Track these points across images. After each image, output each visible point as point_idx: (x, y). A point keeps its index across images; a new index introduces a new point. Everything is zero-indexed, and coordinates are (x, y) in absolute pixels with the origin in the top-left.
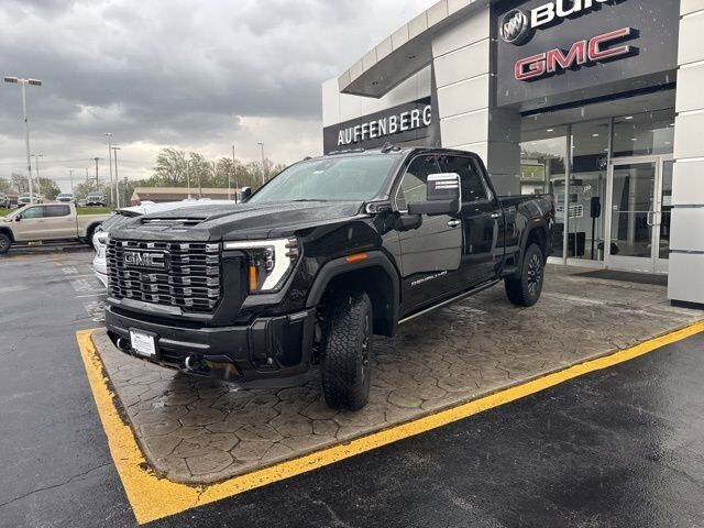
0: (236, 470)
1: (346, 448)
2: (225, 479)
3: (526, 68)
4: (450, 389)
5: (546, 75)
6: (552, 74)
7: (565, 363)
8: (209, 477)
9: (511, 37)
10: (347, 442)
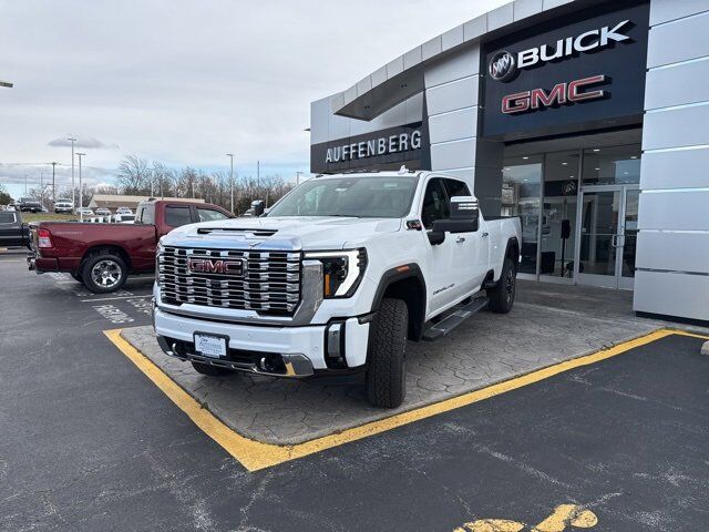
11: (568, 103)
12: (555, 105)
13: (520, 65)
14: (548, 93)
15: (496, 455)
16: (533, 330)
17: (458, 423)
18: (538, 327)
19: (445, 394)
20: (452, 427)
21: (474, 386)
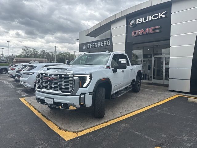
0: (84, 129)
1: (107, 123)
2: (82, 131)
3: (135, 33)
4: (126, 110)
5: (140, 35)
6: (141, 35)
7: (150, 104)
8: (78, 130)
9: (131, 25)
10: (107, 122)
11: (150, 33)
12: (147, 34)
13: (137, 23)
14: (145, 30)
16: (142, 96)
18: (144, 95)
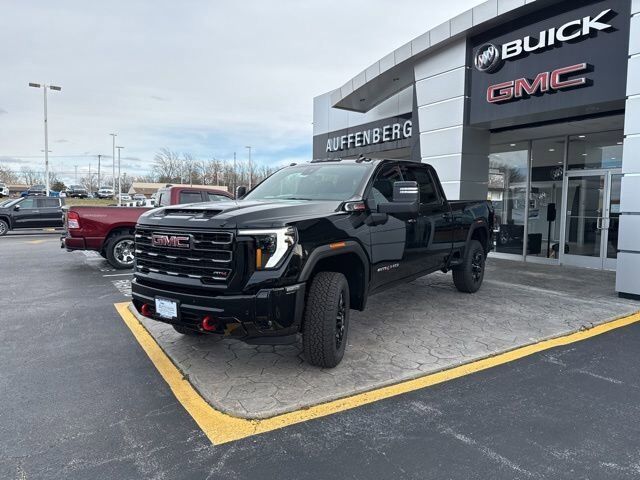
6: (519, 99)
11: (551, 91)
12: (538, 93)
13: (504, 56)
14: (531, 82)
15: (459, 437)
16: (513, 309)
17: (426, 402)
18: (518, 307)
19: (417, 372)
20: (419, 406)
21: (446, 365)
